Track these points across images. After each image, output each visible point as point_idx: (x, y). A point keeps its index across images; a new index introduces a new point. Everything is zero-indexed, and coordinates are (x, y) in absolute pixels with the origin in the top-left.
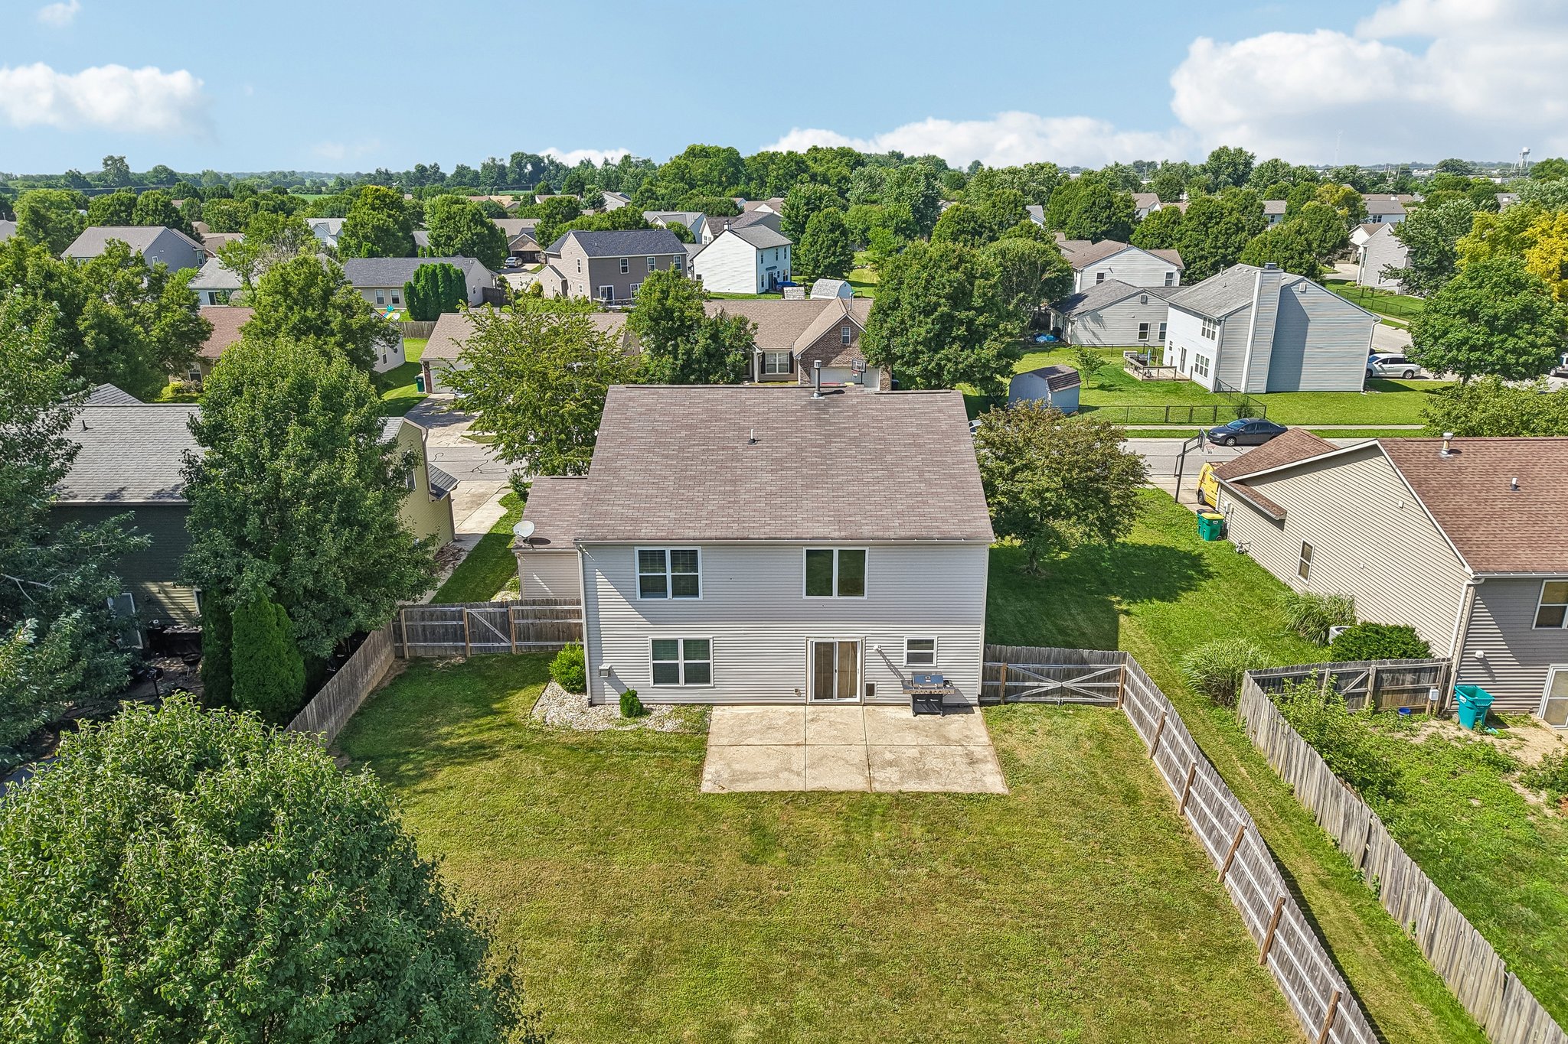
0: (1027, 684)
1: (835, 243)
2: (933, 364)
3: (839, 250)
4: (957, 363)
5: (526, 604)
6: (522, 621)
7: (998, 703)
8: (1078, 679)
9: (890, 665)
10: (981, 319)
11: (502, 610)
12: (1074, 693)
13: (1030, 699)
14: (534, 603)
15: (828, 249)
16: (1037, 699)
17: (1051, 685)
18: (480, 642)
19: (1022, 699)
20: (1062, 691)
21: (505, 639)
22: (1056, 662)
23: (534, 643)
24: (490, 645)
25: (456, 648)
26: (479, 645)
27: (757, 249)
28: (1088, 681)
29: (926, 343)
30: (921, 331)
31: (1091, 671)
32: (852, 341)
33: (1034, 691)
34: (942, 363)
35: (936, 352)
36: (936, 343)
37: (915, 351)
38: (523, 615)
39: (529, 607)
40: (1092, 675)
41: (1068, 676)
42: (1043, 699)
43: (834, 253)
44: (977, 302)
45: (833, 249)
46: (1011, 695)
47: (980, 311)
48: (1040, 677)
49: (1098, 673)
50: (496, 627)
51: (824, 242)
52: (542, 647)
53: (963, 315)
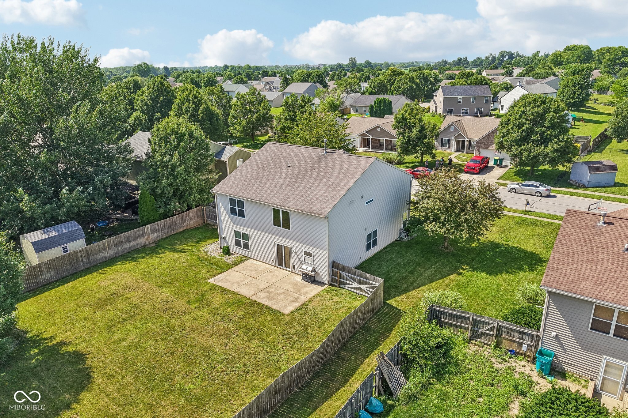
0: (347, 282)
4: (530, 153)
7: (336, 286)
8: (366, 286)
9: (299, 259)
10: (549, 132)
12: (365, 291)
13: (348, 289)
16: (351, 289)
17: (356, 285)
19: (345, 288)
20: (359, 289)
22: (358, 276)
28: (368, 287)
31: (371, 284)
33: (350, 286)
35: (520, 146)
36: (521, 142)
40: (370, 286)
41: (362, 283)
42: (353, 290)
44: (547, 124)
46: (341, 284)
47: (548, 128)
48: (352, 281)
49: (373, 286)
53: (538, 130)
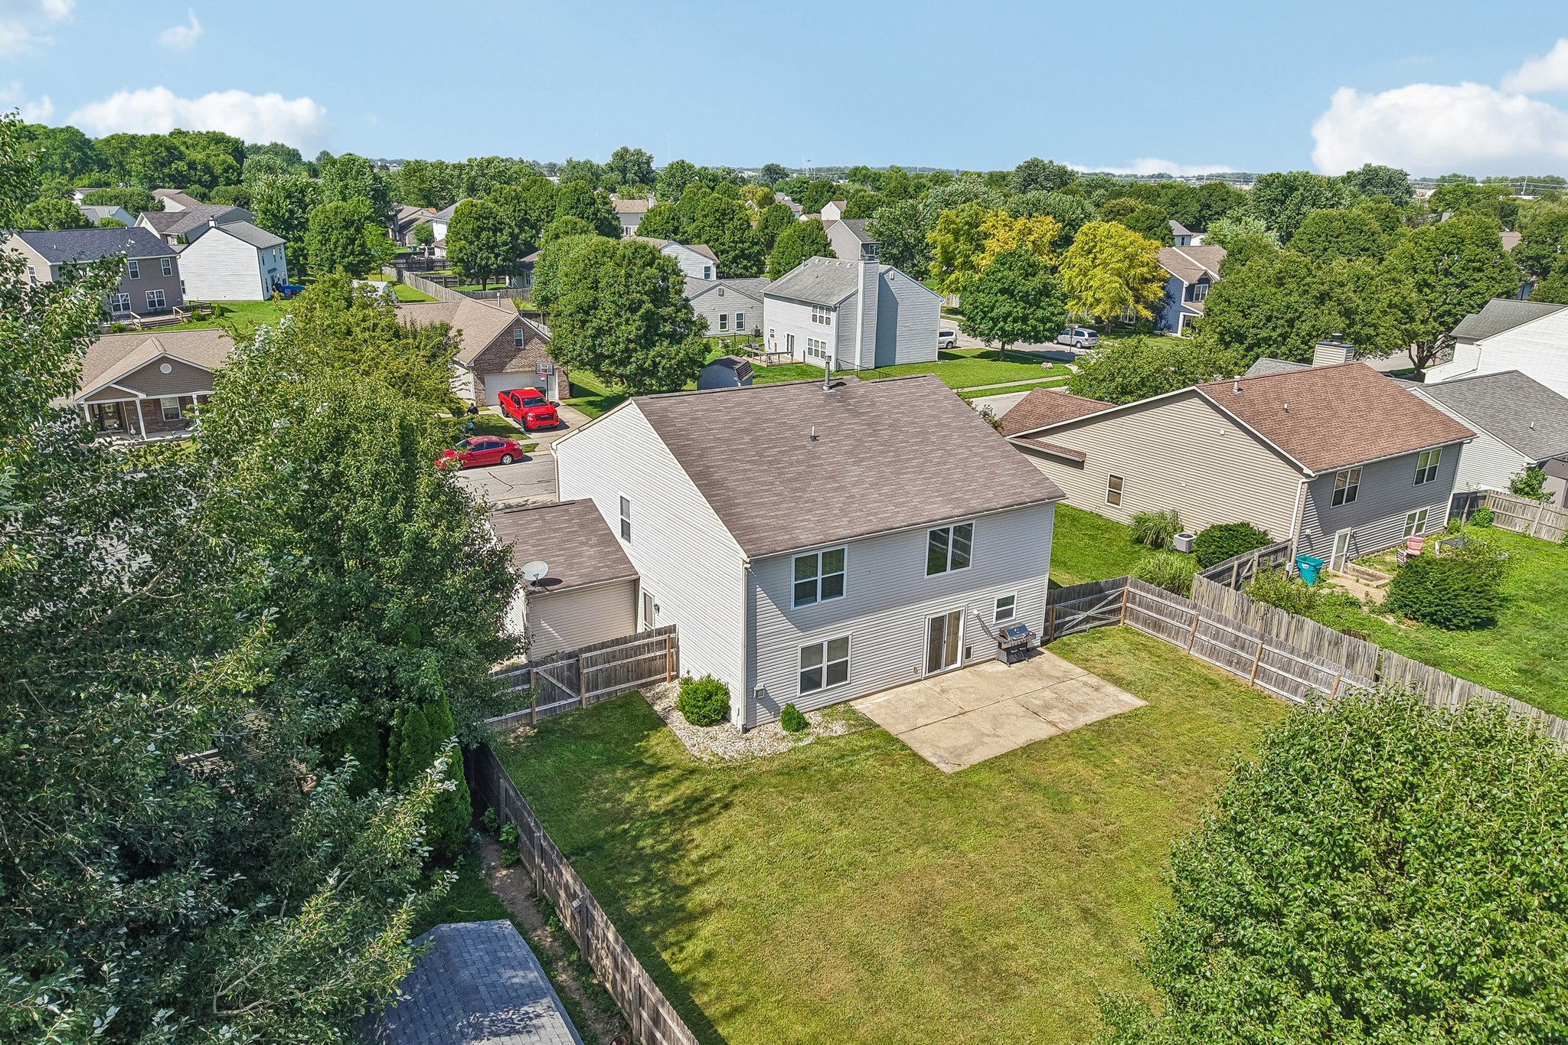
0: (1067, 619)
1: (352, 241)
2: (649, 362)
3: (357, 249)
5: (595, 650)
6: (591, 669)
7: (1053, 639)
8: (1098, 606)
9: (984, 627)
11: (571, 661)
12: (1094, 619)
13: (1068, 631)
14: (603, 645)
15: (345, 248)
16: (1072, 630)
17: (1081, 616)
18: (545, 704)
19: (1064, 633)
20: (1087, 620)
21: (573, 694)
22: (1084, 596)
23: (604, 691)
24: (557, 704)
25: (518, 718)
26: (545, 707)
27: (258, 248)
28: (1103, 606)
29: (637, 340)
30: (632, 328)
31: (1106, 597)
32: (526, 344)
33: (1070, 624)
34: (657, 360)
36: (647, 340)
37: (627, 350)
38: (593, 662)
39: (599, 652)
40: (1106, 601)
41: (1091, 606)
42: (1075, 629)
43: (352, 253)
45: (350, 247)
46: (1059, 631)
48: (1074, 612)
49: (1111, 598)
50: (562, 682)
51: (338, 241)
52: (609, 694)
